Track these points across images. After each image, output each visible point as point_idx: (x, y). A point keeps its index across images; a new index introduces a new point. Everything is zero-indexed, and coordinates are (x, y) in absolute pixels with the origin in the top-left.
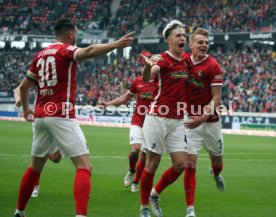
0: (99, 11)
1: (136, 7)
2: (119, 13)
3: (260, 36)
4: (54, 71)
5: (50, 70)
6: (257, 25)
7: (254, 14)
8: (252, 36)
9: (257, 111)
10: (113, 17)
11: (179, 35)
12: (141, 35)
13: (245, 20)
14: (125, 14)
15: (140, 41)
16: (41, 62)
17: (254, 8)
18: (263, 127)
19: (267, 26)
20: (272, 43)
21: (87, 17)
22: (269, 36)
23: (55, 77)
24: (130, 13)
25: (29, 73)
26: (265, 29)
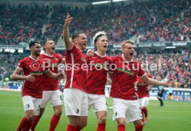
0: (35, 33)
2: (46, 34)
3: (118, 46)
6: (117, 41)
7: (115, 35)
8: (115, 46)
10: (43, 36)
12: (57, 45)
13: (111, 38)
14: (48, 34)
15: (56, 49)
17: (115, 32)
21: (28, 36)
24: (51, 34)
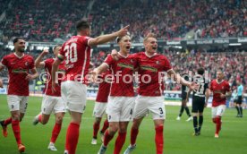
0: (73, 27)
1: (96, 24)
3: (173, 43)
4: (75, 52)
5: (73, 52)
6: (171, 36)
7: (169, 29)
8: (168, 43)
9: (171, 89)
11: (126, 41)
13: (164, 33)
16: (67, 47)
17: (169, 26)
18: (175, 100)
19: (177, 37)
20: (180, 47)
21: (65, 30)
22: (179, 43)
23: (76, 56)
25: (59, 55)
26: (176, 39)
